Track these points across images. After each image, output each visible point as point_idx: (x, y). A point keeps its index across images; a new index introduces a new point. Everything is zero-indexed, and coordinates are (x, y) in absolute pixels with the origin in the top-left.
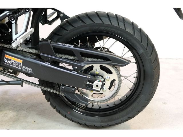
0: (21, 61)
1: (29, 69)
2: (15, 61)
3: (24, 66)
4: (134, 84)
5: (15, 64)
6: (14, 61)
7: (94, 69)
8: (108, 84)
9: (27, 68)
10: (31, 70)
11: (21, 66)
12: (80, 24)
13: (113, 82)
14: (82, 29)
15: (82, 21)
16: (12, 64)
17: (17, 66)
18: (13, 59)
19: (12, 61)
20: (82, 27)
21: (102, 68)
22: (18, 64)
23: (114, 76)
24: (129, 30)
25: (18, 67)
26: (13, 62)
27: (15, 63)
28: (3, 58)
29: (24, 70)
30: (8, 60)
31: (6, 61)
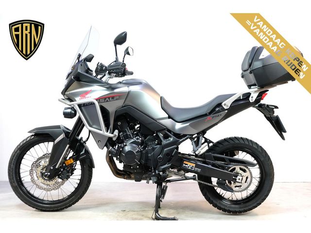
0: (194, 165)
3: (196, 168)
4: (259, 182)
7: (236, 169)
8: (244, 179)
9: (198, 169)
10: (200, 170)
12: (227, 143)
13: (247, 178)
14: (228, 146)
15: (228, 141)
18: (189, 164)
20: (228, 145)
21: (241, 169)
23: (247, 174)
24: (255, 146)
28: (183, 163)
29: (195, 170)
30: (186, 164)
31: (184, 165)
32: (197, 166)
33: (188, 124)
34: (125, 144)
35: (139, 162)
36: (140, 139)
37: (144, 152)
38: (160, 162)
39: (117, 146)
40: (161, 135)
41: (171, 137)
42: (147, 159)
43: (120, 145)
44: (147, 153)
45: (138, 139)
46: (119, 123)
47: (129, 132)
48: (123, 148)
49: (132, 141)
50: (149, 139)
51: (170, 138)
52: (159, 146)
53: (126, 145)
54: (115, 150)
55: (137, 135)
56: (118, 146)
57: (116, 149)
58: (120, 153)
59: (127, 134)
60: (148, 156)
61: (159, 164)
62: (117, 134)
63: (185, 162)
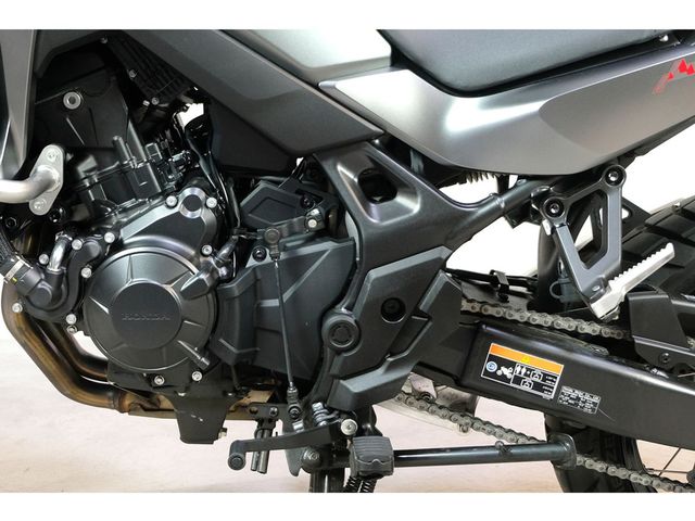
0: (556, 369)
1: (587, 397)
2: (532, 366)
3: (567, 385)
5: (528, 380)
6: (528, 369)
9: (579, 393)
10: (596, 399)
11: (555, 387)
16: (518, 380)
17: (537, 386)
18: (524, 359)
19: (518, 369)
22: (544, 380)
25: (543, 391)
26: (524, 371)
27: (529, 376)
28: (483, 355)
29: (564, 400)
30: (502, 362)
31: (491, 367)
32: (575, 375)
33: (534, 107)
34: (109, 238)
35: (204, 350)
36: (212, 202)
37: (234, 287)
38: (339, 352)
39: (58, 253)
40: (344, 175)
41: (411, 191)
42: (256, 328)
43: (77, 244)
44: (255, 290)
45: (193, 203)
46: (73, 100)
47: (138, 156)
48: (97, 263)
49: (160, 213)
50: (265, 198)
51: (401, 200)
52: (328, 246)
53: (118, 245)
54: (48, 277)
55: (189, 175)
56: (68, 250)
57: (54, 269)
58: (81, 295)
59: (123, 171)
60: (260, 311)
61: (337, 365)
62: (57, 175)
63: (497, 349)
